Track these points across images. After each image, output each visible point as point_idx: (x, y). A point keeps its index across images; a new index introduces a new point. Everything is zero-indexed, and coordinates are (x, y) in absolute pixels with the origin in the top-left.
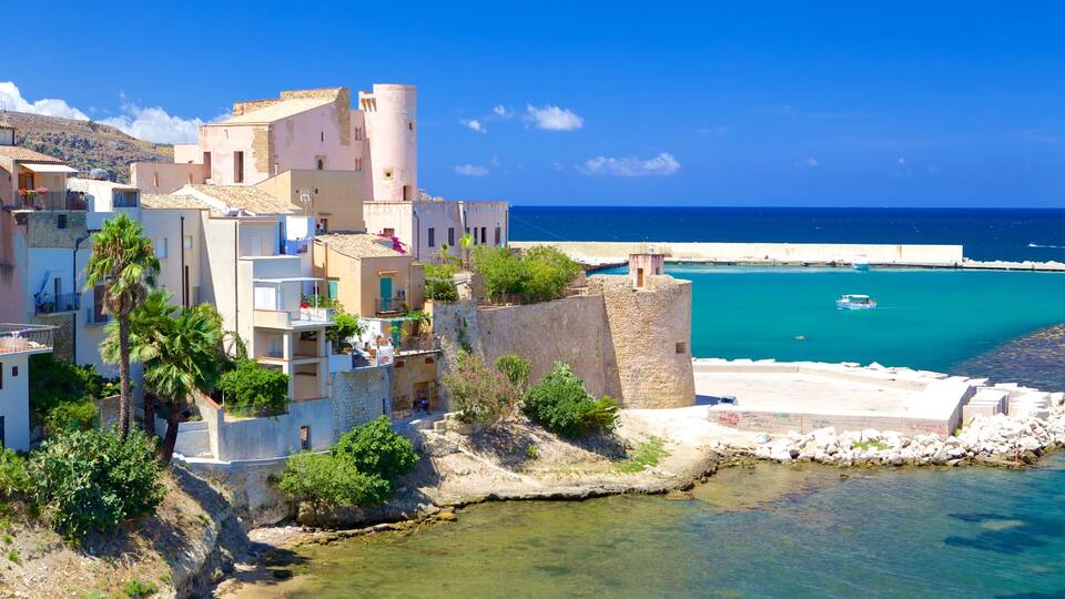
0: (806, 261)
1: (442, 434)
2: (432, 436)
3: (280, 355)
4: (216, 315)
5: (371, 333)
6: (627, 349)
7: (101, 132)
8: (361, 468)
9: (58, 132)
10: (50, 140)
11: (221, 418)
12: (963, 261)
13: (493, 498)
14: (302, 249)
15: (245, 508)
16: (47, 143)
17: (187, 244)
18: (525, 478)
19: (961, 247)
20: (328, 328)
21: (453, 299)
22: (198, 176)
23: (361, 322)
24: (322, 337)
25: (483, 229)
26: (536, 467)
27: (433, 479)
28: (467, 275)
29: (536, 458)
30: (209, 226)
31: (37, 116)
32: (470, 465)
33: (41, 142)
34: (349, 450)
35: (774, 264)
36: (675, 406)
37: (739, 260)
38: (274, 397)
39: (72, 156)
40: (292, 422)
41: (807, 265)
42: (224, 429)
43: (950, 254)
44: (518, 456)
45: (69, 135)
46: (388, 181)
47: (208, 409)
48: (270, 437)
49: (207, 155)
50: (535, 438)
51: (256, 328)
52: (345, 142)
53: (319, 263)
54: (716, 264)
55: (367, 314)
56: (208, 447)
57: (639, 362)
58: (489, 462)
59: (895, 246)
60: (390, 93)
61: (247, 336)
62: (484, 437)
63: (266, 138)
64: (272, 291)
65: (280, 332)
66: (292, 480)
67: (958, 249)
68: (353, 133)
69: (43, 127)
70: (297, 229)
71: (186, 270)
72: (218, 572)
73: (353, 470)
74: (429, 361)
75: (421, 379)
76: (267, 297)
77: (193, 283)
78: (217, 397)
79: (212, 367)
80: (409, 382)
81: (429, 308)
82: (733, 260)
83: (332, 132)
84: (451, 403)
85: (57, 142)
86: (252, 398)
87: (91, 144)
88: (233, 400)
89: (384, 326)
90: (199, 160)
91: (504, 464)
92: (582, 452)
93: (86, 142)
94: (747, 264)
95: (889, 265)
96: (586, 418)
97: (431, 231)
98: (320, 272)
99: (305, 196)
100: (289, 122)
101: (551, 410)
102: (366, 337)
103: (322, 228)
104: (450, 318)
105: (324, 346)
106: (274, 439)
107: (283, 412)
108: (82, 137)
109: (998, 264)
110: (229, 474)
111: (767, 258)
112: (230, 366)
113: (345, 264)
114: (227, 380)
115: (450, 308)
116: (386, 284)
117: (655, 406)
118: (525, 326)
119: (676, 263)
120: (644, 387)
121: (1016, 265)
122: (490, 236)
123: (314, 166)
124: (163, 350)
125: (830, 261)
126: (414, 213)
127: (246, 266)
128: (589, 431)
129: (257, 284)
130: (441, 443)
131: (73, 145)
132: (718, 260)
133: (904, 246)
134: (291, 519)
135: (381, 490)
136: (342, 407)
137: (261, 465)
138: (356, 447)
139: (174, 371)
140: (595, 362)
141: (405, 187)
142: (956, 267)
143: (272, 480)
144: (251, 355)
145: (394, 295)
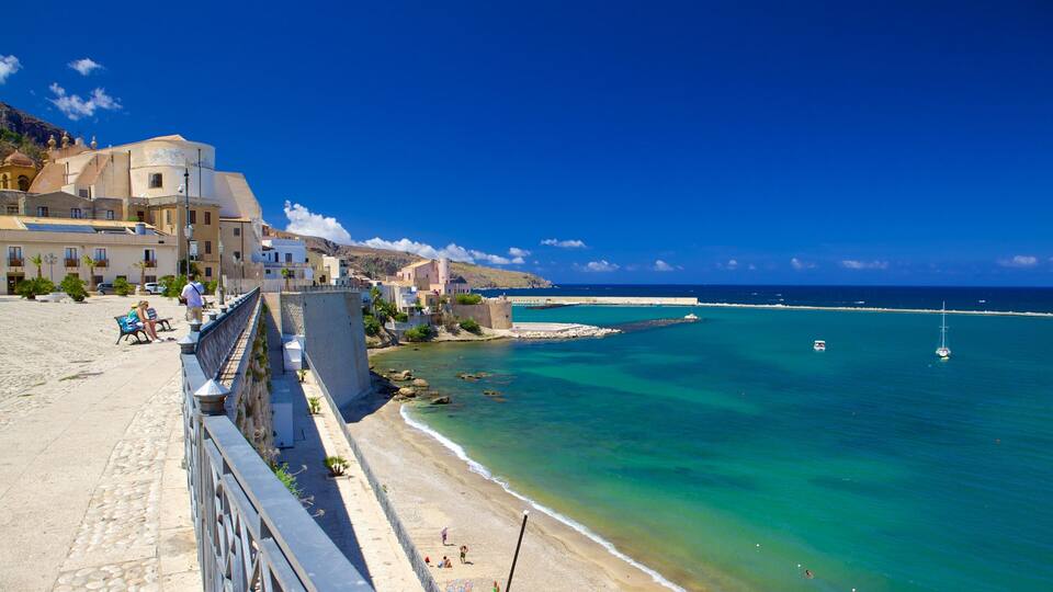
1: (441, 329)
2: (439, 329)
3: (406, 312)
4: (396, 304)
5: (427, 310)
6: (494, 316)
11: (395, 322)
12: (698, 303)
13: (449, 340)
14: (415, 293)
16: (390, 261)
17: (391, 292)
18: (457, 338)
20: (416, 307)
21: (446, 303)
22: (401, 279)
23: (425, 307)
24: (415, 309)
25: (463, 290)
26: (460, 336)
27: (437, 336)
28: (449, 299)
29: (460, 334)
30: (395, 289)
32: (447, 335)
34: (418, 329)
36: (505, 329)
38: (405, 319)
39: (400, 266)
40: (409, 324)
42: (395, 324)
43: (693, 301)
44: (456, 333)
46: (443, 279)
47: (393, 320)
48: (404, 326)
49: (403, 274)
50: (461, 330)
51: (403, 307)
52: (433, 271)
53: (418, 296)
55: (427, 306)
56: (392, 327)
57: (497, 319)
58: (450, 334)
60: (444, 260)
61: (401, 309)
62: (450, 330)
63: (414, 271)
65: (406, 308)
66: (407, 333)
67: (696, 299)
68: (435, 269)
70: (414, 289)
71: (391, 297)
73: (419, 333)
74: (440, 315)
75: (438, 318)
76: (404, 302)
77: (392, 299)
78: (395, 319)
79: (393, 312)
80: (435, 319)
81: (440, 305)
83: (430, 268)
84: (444, 323)
85: (394, 260)
86: (401, 319)
87: (407, 261)
88: (398, 320)
89: (429, 309)
90: (401, 275)
91: (453, 335)
92: (470, 334)
93: (405, 260)
96: (472, 327)
97: (450, 290)
98: (418, 298)
99: (416, 283)
100: (420, 267)
101: (465, 325)
103: (420, 289)
104: (445, 307)
107: (407, 322)
110: (396, 332)
112: (398, 314)
113: (422, 296)
114: (397, 316)
115: (445, 305)
116: (431, 300)
117: (500, 329)
118: (465, 310)
122: (465, 291)
123: (426, 277)
126: (445, 286)
127: (401, 295)
128: (474, 330)
129: (403, 299)
130: (440, 331)
131: (400, 261)
134: (408, 341)
135: (424, 336)
136: (418, 322)
137: (402, 331)
138: (420, 328)
140: (486, 319)
141: (447, 281)
142: (693, 305)
143: (404, 333)
144: (402, 312)
145: (433, 302)
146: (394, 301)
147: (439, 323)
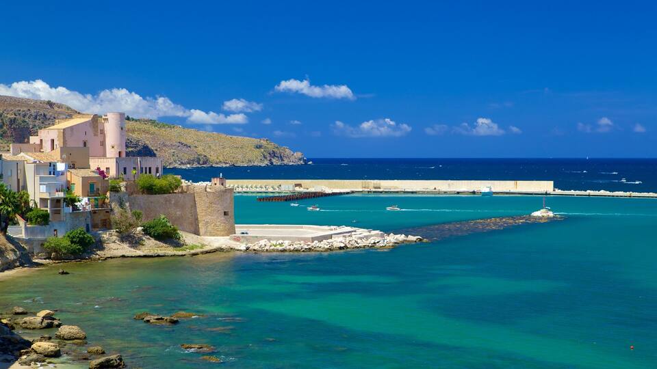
0: (458, 190)
1: (109, 236)
2: (105, 236)
3: (47, 207)
4: (27, 194)
5: (84, 203)
6: (203, 214)
7: (56, 109)
8: (72, 242)
9: (25, 109)
10: (19, 114)
11: (25, 226)
12: (554, 190)
13: (123, 256)
14: (63, 173)
15: (33, 253)
16: (18, 117)
17: (19, 172)
18: (137, 251)
19: (552, 182)
20: (64, 199)
21: (118, 191)
22: (38, 149)
23: (81, 198)
24: (62, 201)
25: (150, 168)
26: (143, 248)
27: (102, 249)
28: (124, 183)
29: (143, 245)
30: (26, 166)
31: (11, 98)
32: (119, 247)
33: (13, 116)
34: (69, 236)
35: (439, 193)
36: (223, 236)
37: (418, 190)
38: (44, 219)
39: (35, 125)
40: (51, 227)
41: (458, 193)
42: (26, 228)
43: (546, 186)
44: (135, 242)
45: (33, 111)
46: (113, 150)
47: (22, 222)
48: (43, 232)
49: (41, 140)
50: (144, 238)
51: (40, 199)
52: (95, 135)
53: (69, 179)
54: (405, 192)
55: (84, 196)
56: (21, 234)
57: (208, 218)
58: (126, 245)
59: (513, 182)
60: (113, 116)
61: (38, 201)
62: (127, 238)
63: (62, 134)
64: (45, 186)
65: (47, 199)
66: (48, 244)
68: (99, 131)
69: (15, 105)
70: (61, 167)
71: (18, 180)
72: (18, 264)
73: (69, 243)
74: (107, 212)
75: (104, 218)
76: (43, 188)
77: (21, 184)
78: (26, 220)
79: (22, 208)
80: (98, 218)
81: (108, 194)
82: (414, 190)
83: (90, 131)
84: (114, 226)
85: (24, 116)
86: (36, 219)
87: (48, 117)
88: (31, 220)
89: (89, 200)
90: (38, 142)
91: (131, 247)
92: (161, 244)
93: (45, 115)
94: (423, 192)
95: (507, 193)
96: (164, 233)
97: (125, 169)
98: (68, 182)
99: (64, 156)
100: (72, 128)
101: (152, 230)
102: (83, 203)
103: (72, 166)
104: (117, 198)
105: (63, 204)
106: (44, 233)
107: (48, 224)
108: (42, 112)
109: (572, 192)
110: (27, 242)
111: (435, 189)
112: (31, 210)
113: (76, 179)
114: (29, 214)
115: (116, 194)
116: (92, 186)
117: (214, 236)
118: (152, 202)
119: (381, 192)
120: (210, 228)
121: (583, 193)
122: (153, 171)
123: (82, 145)
124: (3, 201)
125: (472, 190)
126: (117, 162)
127: (37, 178)
128: (168, 237)
129: (41, 184)
130: (108, 239)
131: (36, 118)
132: (406, 190)
133: (518, 182)
134: (49, 258)
135: (79, 249)
136: (69, 224)
137: (39, 240)
138: (71, 236)
139: (6, 207)
140: (189, 218)
141: (120, 152)
142: (546, 194)
143: (42, 245)
144: (39, 207)
145: (95, 189)
146: (25, 187)
147: (107, 225)
